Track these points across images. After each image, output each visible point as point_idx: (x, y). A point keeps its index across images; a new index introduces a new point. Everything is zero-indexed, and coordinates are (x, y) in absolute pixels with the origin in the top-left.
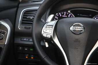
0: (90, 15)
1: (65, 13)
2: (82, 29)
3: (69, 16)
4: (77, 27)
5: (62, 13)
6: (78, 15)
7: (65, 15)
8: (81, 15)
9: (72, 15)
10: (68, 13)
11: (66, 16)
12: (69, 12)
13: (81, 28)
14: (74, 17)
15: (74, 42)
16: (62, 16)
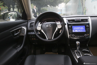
15: (48, 30)
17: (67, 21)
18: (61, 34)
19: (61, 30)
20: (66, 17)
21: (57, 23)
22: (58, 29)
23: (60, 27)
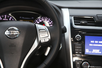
0: (32, 18)
1: (6, 16)
2: (17, 34)
3: (10, 19)
4: (12, 31)
5: (3, 16)
6: (20, 17)
7: (5, 18)
8: (23, 18)
9: (13, 18)
10: (8, 17)
11: (7, 20)
12: (10, 15)
13: (16, 32)
14: (16, 20)
15: (10, 47)
16: (2, 19)
17: (71, 21)
18: (47, 62)
19: (49, 49)
20: (69, 8)
21: (39, 26)
22: (40, 44)
23: (47, 40)
